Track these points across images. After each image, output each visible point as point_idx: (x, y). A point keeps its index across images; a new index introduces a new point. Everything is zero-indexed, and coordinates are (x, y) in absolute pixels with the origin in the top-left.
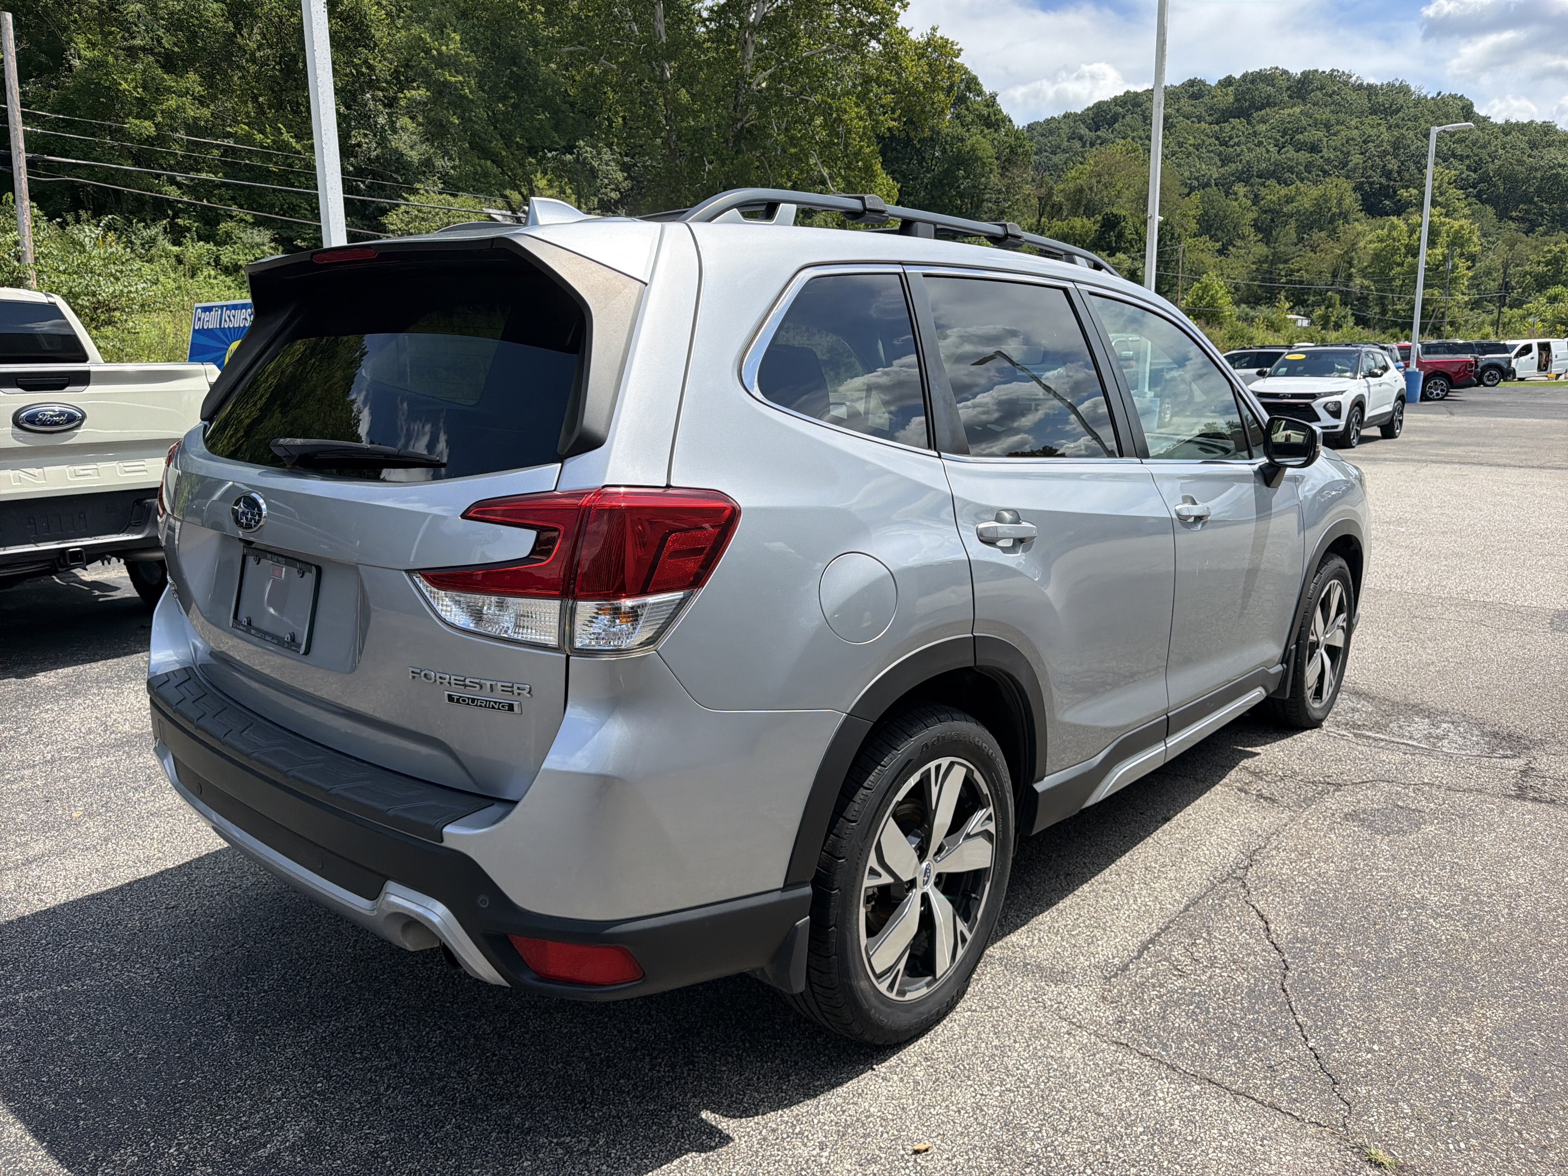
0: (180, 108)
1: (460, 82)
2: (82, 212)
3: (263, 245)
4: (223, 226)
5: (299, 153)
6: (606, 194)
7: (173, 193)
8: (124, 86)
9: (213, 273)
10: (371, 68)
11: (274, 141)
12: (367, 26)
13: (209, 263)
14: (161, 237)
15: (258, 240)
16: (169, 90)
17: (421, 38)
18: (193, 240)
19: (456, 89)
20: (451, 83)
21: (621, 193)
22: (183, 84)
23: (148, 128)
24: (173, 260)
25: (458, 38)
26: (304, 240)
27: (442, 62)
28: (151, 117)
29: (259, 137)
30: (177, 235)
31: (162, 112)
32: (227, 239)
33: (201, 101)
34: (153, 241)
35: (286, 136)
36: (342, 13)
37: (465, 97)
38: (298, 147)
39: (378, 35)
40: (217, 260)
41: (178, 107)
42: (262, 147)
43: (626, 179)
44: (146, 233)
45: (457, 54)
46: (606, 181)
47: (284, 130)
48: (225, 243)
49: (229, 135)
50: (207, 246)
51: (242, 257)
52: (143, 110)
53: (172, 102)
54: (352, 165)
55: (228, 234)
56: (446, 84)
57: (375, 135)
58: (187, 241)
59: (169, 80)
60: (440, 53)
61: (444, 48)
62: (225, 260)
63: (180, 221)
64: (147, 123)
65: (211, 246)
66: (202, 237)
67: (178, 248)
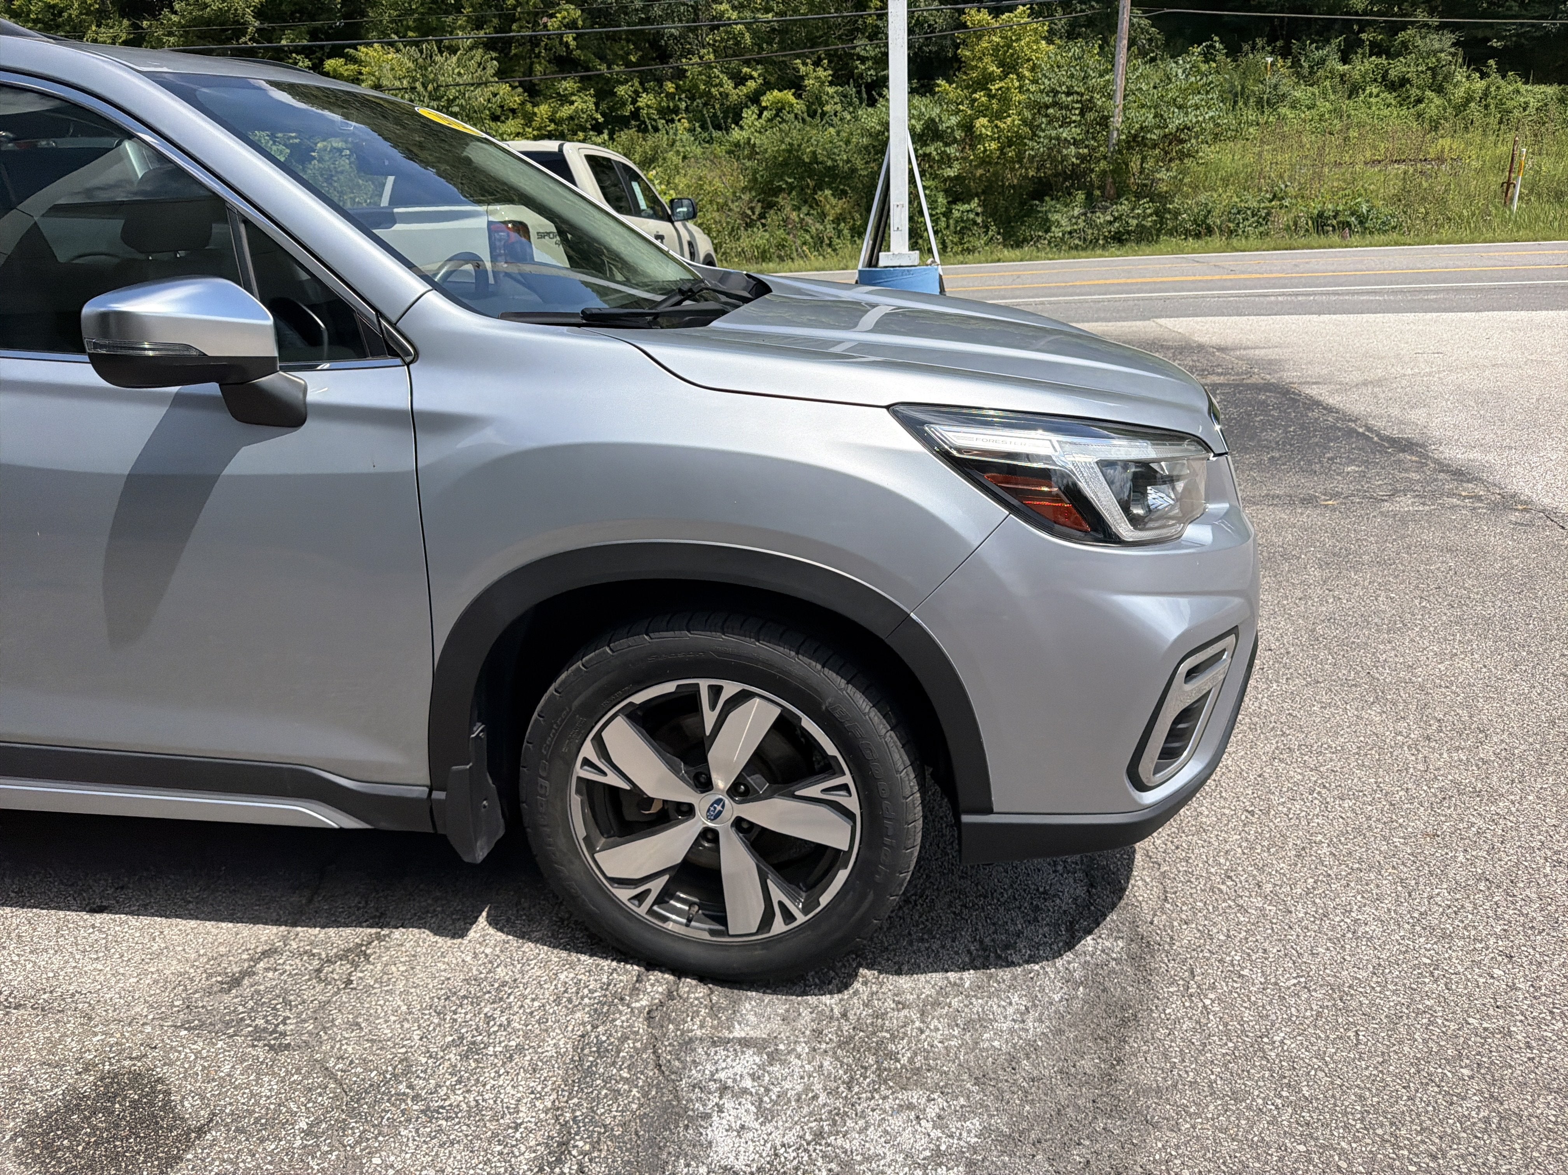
2: (1259, 40)
3: (1442, 51)
4: (1401, 36)
9: (1375, 91)
13: (1375, 80)
14: (1332, 56)
15: (1437, 46)
18: (1363, 54)
24: (1337, 81)
30: (1348, 52)
32: (1404, 49)
34: (1322, 61)
40: (1385, 76)
44: (1317, 54)
48: (1399, 54)
50: (1379, 61)
51: (1413, 69)
55: (1404, 44)
58: (1356, 59)
62: (1393, 74)
63: (1361, 35)
65: (1383, 60)
66: (1377, 49)
67: (1346, 67)
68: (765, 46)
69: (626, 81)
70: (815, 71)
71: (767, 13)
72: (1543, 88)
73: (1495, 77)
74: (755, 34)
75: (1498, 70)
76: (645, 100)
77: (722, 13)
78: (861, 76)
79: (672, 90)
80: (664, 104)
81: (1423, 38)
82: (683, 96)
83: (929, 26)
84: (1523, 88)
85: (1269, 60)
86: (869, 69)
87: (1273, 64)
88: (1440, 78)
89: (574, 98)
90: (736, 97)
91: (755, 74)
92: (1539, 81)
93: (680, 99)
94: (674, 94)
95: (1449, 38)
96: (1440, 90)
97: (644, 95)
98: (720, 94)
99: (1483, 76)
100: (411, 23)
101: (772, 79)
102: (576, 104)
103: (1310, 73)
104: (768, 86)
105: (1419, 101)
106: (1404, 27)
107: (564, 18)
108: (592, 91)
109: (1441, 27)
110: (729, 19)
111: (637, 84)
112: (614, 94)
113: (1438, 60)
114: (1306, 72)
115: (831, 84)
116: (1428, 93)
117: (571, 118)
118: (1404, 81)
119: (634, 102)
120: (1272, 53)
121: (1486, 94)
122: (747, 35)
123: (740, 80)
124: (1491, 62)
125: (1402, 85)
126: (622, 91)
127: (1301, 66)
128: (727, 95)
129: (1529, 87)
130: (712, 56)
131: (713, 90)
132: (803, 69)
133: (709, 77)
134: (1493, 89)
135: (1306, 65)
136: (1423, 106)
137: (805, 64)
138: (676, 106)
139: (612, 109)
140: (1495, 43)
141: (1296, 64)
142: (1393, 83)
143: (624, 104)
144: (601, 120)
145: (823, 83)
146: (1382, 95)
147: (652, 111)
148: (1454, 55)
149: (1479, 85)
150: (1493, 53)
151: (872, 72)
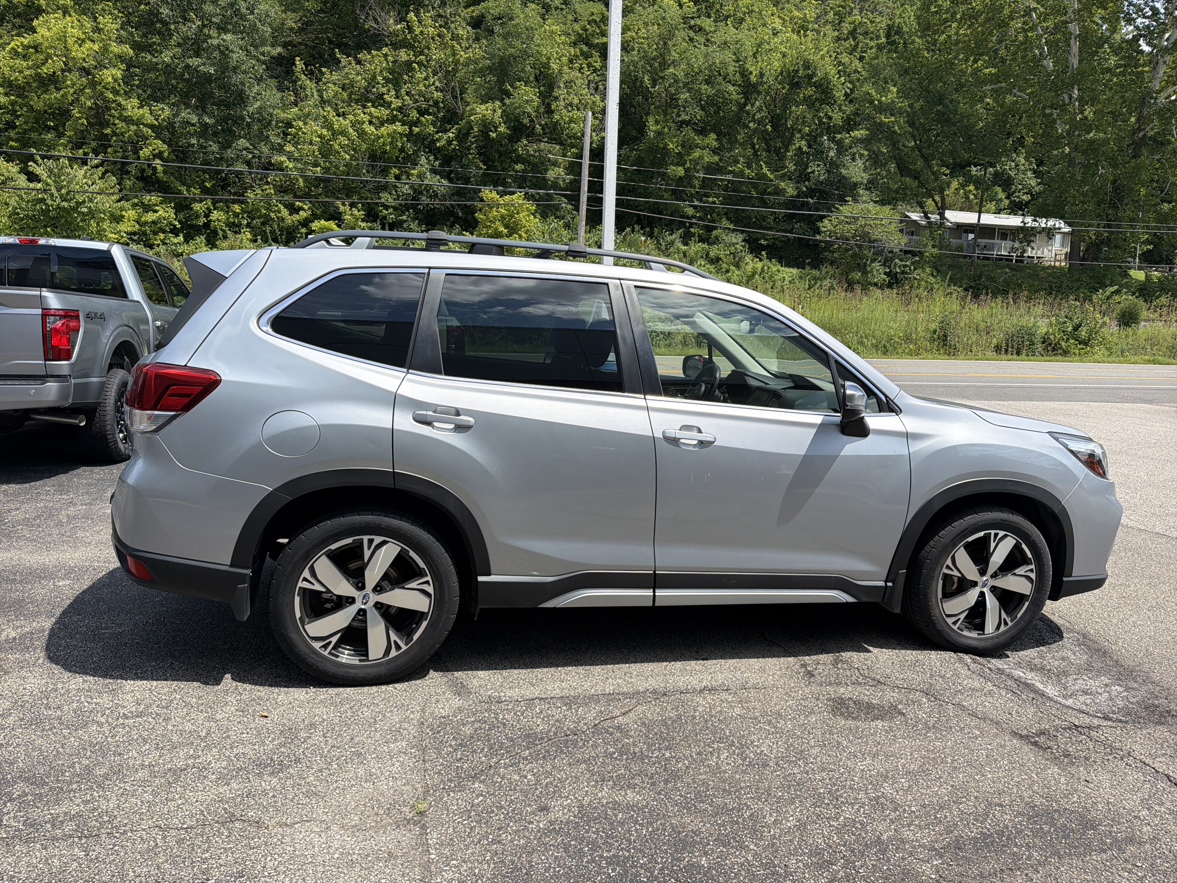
0: (701, 157)
1: (892, 122)
2: (636, 226)
3: (737, 244)
4: (715, 233)
5: (772, 181)
6: (1018, 197)
7: (690, 211)
8: (671, 146)
9: (703, 263)
10: (830, 118)
11: (756, 174)
12: (831, 89)
13: (702, 257)
14: (677, 240)
15: (734, 240)
16: (697, 146)
17: (869, 94)
18: (695, 241)
19: (888, 127)
20: (885, 123)
21: (1032, 195)
22: (707, 141)
23: (680, 171)
24: (681, 255)
25: (895, 90)
26: (766, 240)
27: (882, 109)
28: (683, 165)
29: (747, 171)
30: (686, 239)
31: (691, 160)
32: (717, 241)
33: (715, 151)
34: (672, 243)
35: (765, 170)
36: (815, 82)
37: (895, 132)
38: (772, 177)
39: (837, 95)
40: (707, 255)
41: (700, 156)
42: (749, 178)
43: (1039, 184)
44: (669, 238)
45: (893, 102)
46: (1020, 187)
47: (764, 166)
48: (714, 243)
49: (730, 172)
50: (703, 246)
51: (722, 252)
52: (680, 160)
53: (696, 154)
54: (806, 187)
55: (717, 238)
56: (882, 124)
57: (825, 165)
58: (691, 243)
59: (698, 140)
60: (880, 101)
61: (884, 99)
62: (712, 254)
63: (692, 230)
64: (680, 168)
65: (705, 246)
66: (701, 240)
67: (686, 247)
68: (313, 188)
69: (201, 201)
70: (351, 210)
71: (317, 167)
72: (791, 270)
73: (766, 262)
74: (306, 179)
75: (768, 258)
76: (215, 215)
77: (282, 163)
78: (385, 218)
79: (237, 211)
80: (231, 220)
81: (727, 235)
82: (245, 216)
83: (433, 192)
84: (781, 269)
85: (643, 239)
86: (391, 214)
87: (645, 241)
88: (737, 259)
89: (157, 208)
90: (290, 221)
91: (306, 207)
92: (789, 265)
93: (243, 217)
94: (238, 214)
95: (740, 237)
96: (737, 266)
97: (215, 212)
98: (278, 218)
99: (761, 260)
100: (12, 135)
101: (318, 212)
102: (160, 213)
103: (666, 249)
104: (315, 217)
105: (727, 271)
106: (715, 228)
107: (154, 150)
108: (172, 205)
109: (734, 231)
110: (287, 167)
111: (210, 203)
112: (192, 209)
113: (736, 249)
114: (663, 248)
115: (363, 220)
116: (732, 267)
117: (153, 222)
118: (718, 259)
119: (207, 216)
120: (644, 234)
121: (763, 270)
122: (301, 180)
123: (294, 210)
124: (763, 253)
125: (718, 262)
126: (197, 207)
127: (661, 244)
128: (283, 219)
129: (783, 269)
130: (272, 191)
131: (272, 215)
132: (342, 208)
133: (269, 204)
134: (766, 268)
135: (663, 244)
136: (730, 274)
137: (344, 204)
138: (240, 222)
139: (187, 219)
140: (762, 242)
141: (658, 243)
142: (712, 260)
143: (198, 217)
144: (179, 226)
145: (357, 219)
146: (707, 266)
147: (221, 224)
148: (744, 247)
149: (759, 265)
150: (763, 248)
151: (393, 216)
